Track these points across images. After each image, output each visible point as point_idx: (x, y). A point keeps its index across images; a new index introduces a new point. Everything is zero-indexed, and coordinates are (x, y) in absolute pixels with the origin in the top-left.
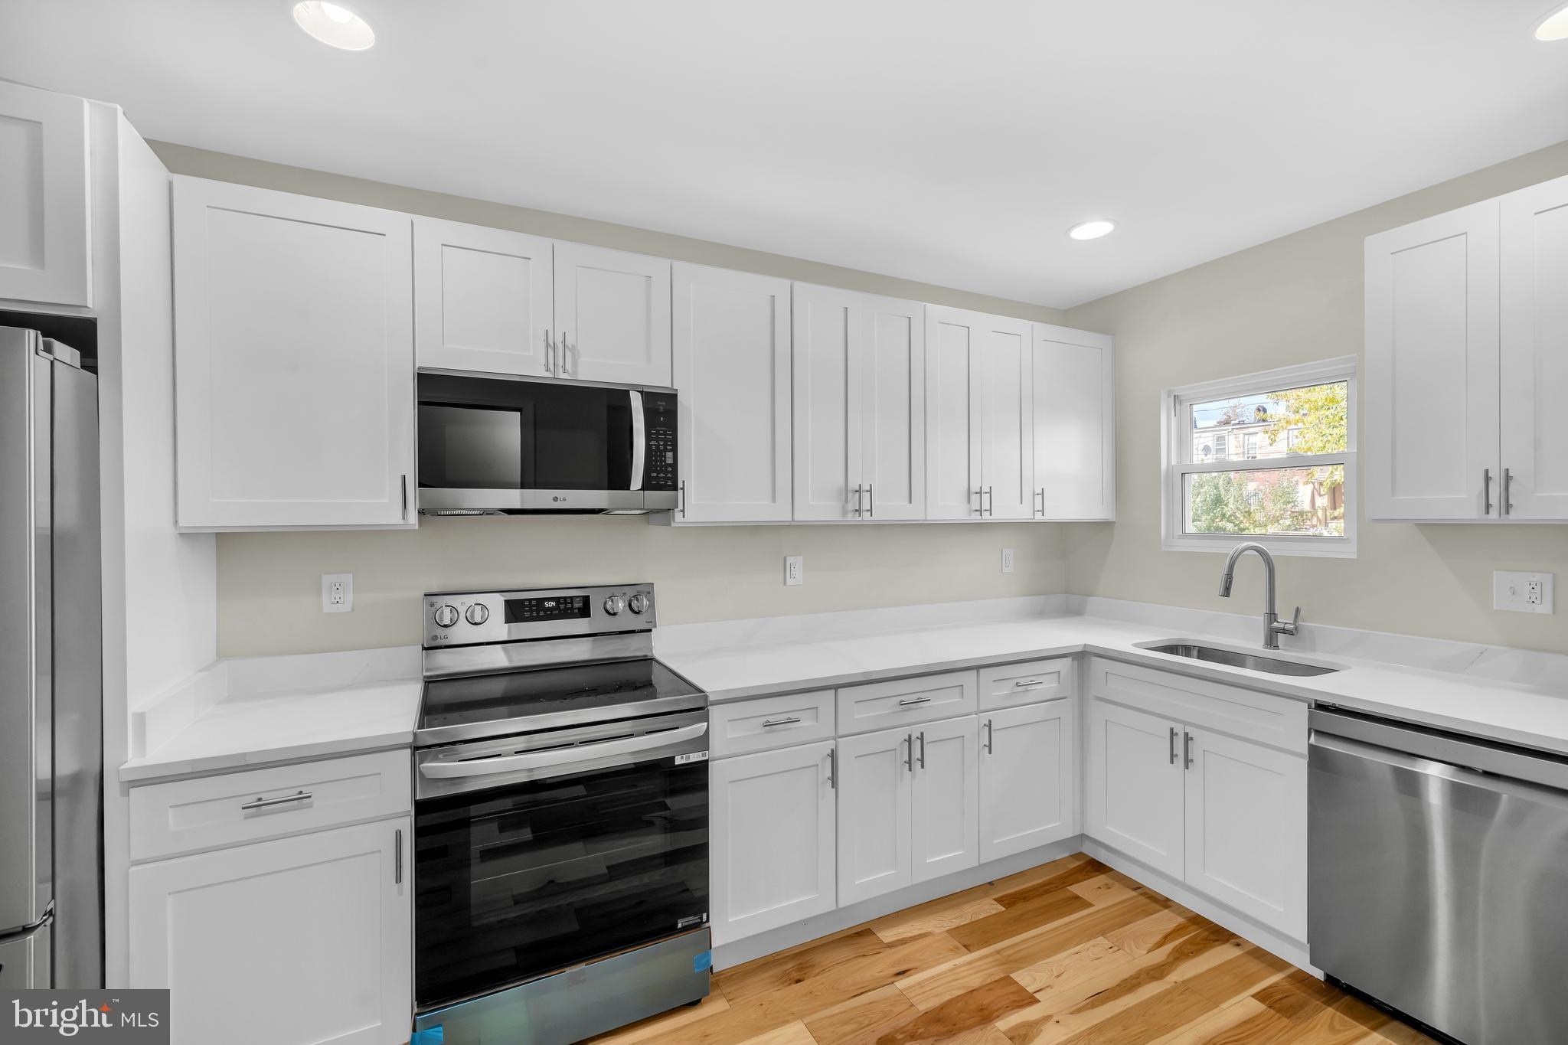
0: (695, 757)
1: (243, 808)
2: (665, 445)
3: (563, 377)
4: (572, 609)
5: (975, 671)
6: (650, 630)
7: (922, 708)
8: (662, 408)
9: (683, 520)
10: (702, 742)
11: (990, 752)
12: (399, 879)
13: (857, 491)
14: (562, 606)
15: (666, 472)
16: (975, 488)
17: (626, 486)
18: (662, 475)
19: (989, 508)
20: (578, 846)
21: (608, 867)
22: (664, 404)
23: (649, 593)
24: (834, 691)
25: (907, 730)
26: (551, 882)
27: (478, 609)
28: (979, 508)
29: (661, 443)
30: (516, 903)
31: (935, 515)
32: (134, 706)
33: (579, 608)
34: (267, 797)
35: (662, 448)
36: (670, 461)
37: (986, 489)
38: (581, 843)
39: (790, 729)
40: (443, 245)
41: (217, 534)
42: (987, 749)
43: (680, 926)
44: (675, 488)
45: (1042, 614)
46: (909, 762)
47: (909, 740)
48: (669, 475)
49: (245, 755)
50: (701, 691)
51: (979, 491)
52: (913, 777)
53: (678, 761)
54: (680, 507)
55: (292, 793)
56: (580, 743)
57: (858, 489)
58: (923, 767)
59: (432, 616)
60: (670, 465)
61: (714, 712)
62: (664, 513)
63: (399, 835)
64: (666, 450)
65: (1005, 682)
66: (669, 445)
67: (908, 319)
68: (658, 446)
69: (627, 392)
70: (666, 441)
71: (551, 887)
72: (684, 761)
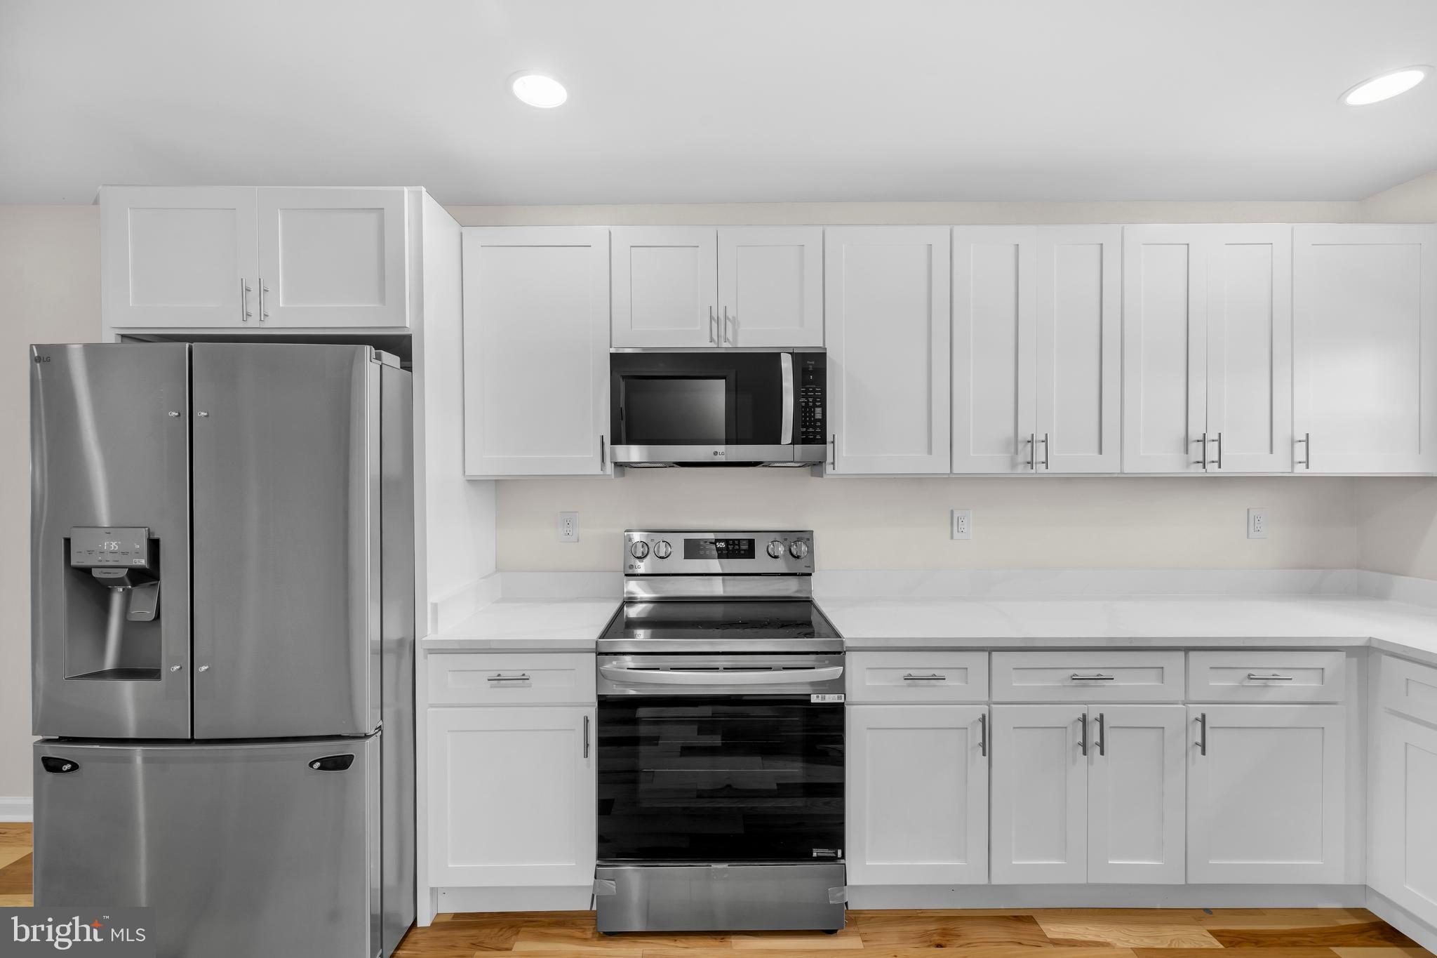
0: (831, 698)
1: (489, 680)
2: (814, 402)
3: (725, 346)
4: (739, 550)
5: (1182, 654)
6: (810, 575)
7: (1104, 686)
8: (811, 367)
9: (834, 472)
10: (838, 685)
11: (1204, 753)
12: (586, 755)
13: (1029, 442)
14: (731, 547)
15: (814, 427)
16: (1195, 433)
17: (777, 441)
18: (811, 430)
19: (1216, 459)
20: (758, 759)
21: (778, 784)
22: (813, 363)
23: (808, 540)
24: (987, 653)
25: (1082, 709)
26: (729, 786)
27: (663, 545)
28: (1201, 459)
29: (811, 400)
30: (699, 797)
31: (1133, 467)
32: (431, 599)
33: (744, 550)
34: (504, 674)
35: (811, 404)
36: (818, 416)
37: (1212, 435)
38: (760, 758)
39: (934, 686)
40: (632, 247)
41: (496, 480)
42: (1199, 749)
43: (815, 855)
44: (824, 442)
45: (1314, 592)
46: (1084, 745)
47: (1084, 719)
48: (818, 430)
49: (490, 641)
50: (838, 635)
51: (1201, 438)
52: (1090, 762)
53: (814, 699)
54: (829, 459)
55: (518, 674)
56: (724, 669)
57: (1030, 439)
58: (1102, 753)
59: (630, 548)
60: (819, 420)
61: (851, 658)
62: (816, 466)
63: (587, 721)
64: (815, 406)
65: (1236, 670)
66: (818, 402)
67: (1099, 247)
68: (807, 403)
69: (779, 354)
70: (815, 398)
71: (729, 791)
72: (819, 701)
